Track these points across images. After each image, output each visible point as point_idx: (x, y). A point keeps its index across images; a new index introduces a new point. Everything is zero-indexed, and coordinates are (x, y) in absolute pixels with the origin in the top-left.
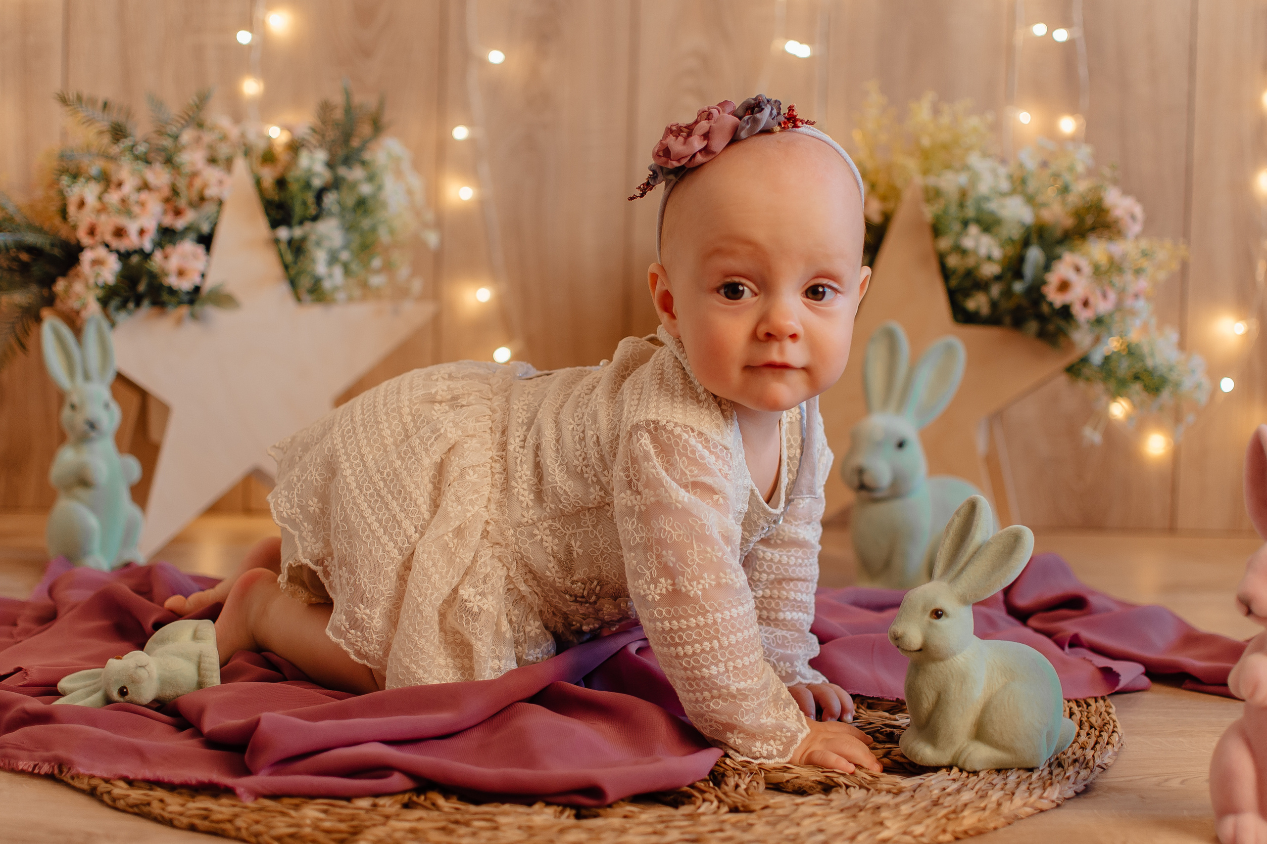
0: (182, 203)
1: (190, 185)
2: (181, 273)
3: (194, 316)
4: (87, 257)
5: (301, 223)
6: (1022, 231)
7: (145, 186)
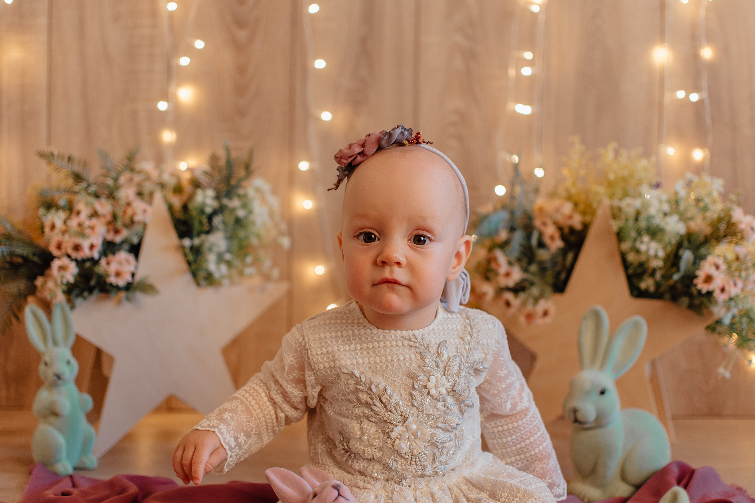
0: (119, 224)
1: (125, 212)
2: (118, 274)
3: (128, 299)
4: (56, 264)
5: (199, 234)
6: (677, 238)
7: (95, 214)
